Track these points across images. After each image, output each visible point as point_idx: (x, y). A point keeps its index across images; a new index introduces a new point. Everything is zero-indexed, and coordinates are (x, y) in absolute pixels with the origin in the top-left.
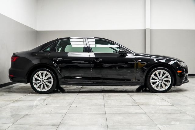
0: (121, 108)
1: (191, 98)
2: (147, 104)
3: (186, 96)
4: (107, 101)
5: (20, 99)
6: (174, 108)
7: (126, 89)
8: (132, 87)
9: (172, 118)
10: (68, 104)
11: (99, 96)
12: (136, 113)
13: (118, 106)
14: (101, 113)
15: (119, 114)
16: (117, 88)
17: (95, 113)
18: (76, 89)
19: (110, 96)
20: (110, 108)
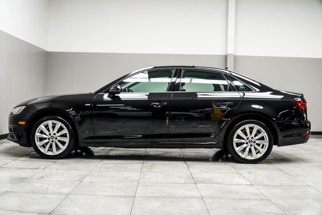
0: (165, 186)
1: (288, 174)
2: (210, 182)
3: (280, 170)
4: (145, 173)
5: (5, 166)
6: (252, 190)
7: (186, 153)
8: (195, 151)
9: (243, 209)
10: (78, 178)
11: (136, 165)
12: (186, 198)
13: (161, 183)
14: (128, 194)
15: (157, 198)
16: (171, 152)
17: (118, 194)
18: (103, 151)
19: (154, 165)
20: (147, 186)
